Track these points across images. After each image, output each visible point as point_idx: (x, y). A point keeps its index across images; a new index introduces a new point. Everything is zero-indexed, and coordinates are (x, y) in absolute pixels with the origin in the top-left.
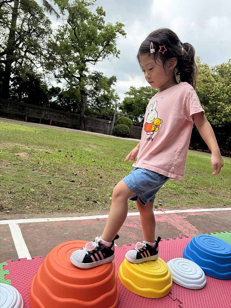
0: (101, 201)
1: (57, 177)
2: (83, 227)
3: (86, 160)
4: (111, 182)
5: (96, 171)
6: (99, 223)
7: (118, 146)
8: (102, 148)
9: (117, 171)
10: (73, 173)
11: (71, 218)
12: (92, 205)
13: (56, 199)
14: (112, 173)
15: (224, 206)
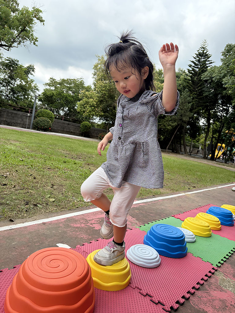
0: (41, 203)
3: (12, 160)
4: (46, 182)
5: (28, 171)
6: (47, 226)
8: (25, 145)
9: (49, 169)
10: (3, 175)
11: (14, 225)
12: (33, 208)
14: (45, 172)
15: (154, 196)
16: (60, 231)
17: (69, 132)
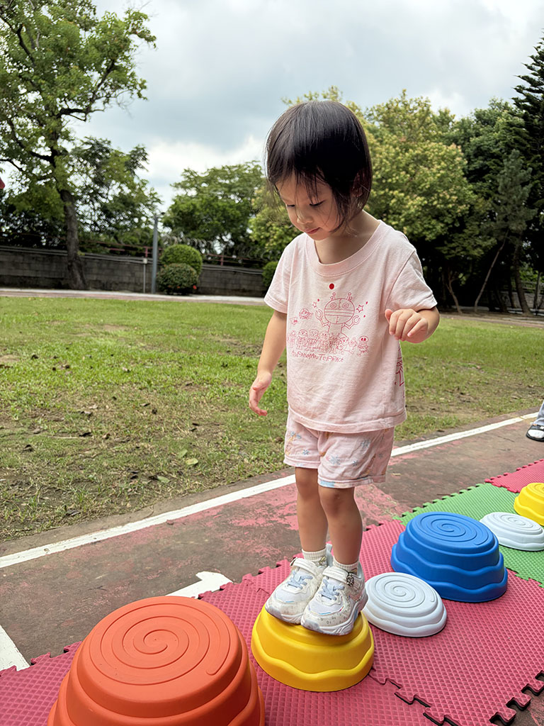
0: (166, 473)
1: (44, 430)
2: (138, 549)
3: (106, 372)
4: (180, 420)
5: (139, 397)
6: (176, 530)
7: (178, 322)
8: (138, 333)
9: (189, 387)
10: (83, 412)
11: (103, 532)
12: (147, 487)
13: (54, 488)
14: (179, 394)
15: (439, 433)
16: (206, 540)
17: (238, 290)
